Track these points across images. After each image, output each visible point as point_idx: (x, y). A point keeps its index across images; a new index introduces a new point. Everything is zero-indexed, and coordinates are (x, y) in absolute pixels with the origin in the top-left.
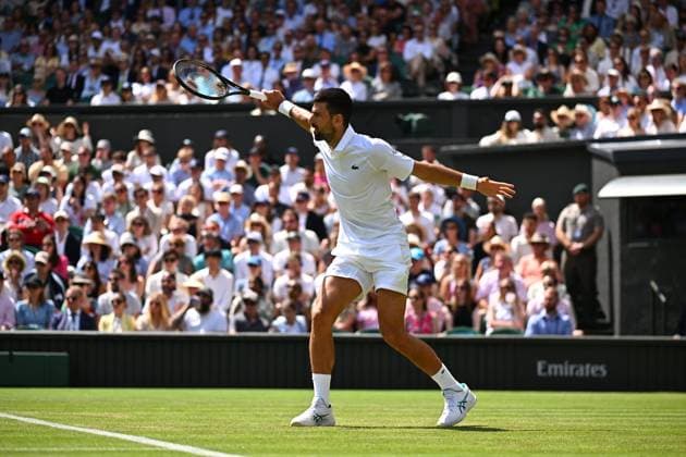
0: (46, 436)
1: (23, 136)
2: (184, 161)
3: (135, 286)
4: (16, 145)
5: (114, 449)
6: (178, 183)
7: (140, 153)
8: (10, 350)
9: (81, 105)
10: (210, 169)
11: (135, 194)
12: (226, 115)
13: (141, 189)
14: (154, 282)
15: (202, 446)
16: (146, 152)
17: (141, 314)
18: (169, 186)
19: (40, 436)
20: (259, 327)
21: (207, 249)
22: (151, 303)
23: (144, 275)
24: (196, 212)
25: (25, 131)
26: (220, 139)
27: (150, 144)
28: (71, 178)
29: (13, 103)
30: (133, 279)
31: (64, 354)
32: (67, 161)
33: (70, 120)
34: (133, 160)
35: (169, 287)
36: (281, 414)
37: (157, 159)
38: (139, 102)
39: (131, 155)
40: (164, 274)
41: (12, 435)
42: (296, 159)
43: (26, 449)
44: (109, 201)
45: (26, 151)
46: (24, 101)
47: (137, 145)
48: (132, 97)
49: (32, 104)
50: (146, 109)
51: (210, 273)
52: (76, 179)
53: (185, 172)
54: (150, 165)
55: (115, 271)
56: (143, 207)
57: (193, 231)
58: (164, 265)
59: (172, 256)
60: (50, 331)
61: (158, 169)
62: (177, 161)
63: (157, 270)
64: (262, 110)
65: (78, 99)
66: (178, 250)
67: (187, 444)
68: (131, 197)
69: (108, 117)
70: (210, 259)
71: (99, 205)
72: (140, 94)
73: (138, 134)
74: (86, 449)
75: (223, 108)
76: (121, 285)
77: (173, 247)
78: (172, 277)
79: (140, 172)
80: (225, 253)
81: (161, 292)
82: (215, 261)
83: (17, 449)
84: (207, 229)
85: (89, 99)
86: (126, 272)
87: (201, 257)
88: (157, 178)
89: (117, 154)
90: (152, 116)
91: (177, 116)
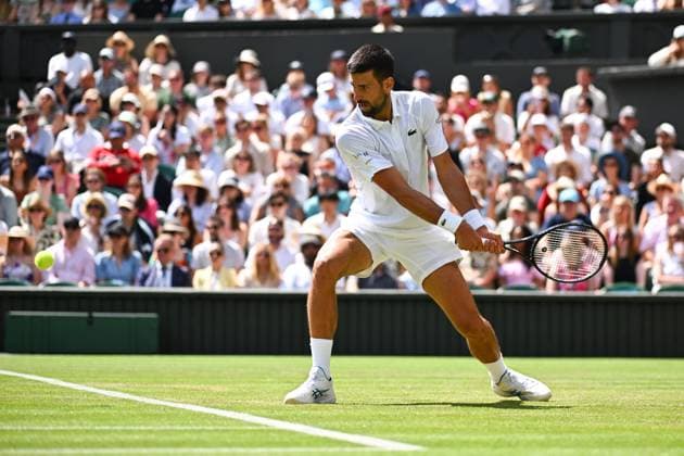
0: (131, 412)
1: (105, 58)
2: (294, 87)
3: (236, 234)
4: (96, 68)
5: (211, 428)
6: (288, 114)
7: (242, 77)
8: (90, 310)
9: (172, 20)
11: (237, 126)
12: (343, 32)
13: (244, 121)
14: (258, 232)
15: (315, 425)
16: (248, 75)
17: (243, 267)
18: (276, 116)
19: (124, 412)
21: (322, 190)
22: (259, 255)
23: (246, 221)
24: (307, 147)
25: (106, 52)
26: (335, 61)
28: (161, 105)
29: (93, 18)
30: (235, 226)
31: (153, 315)
32: (157, 87)
33: (161, 39)
34: (234, 86)
35: (276, 235)
36: (409, 386)
37: (262, 84)
38: (240, 16)
39: (232, 79)
40: (270, 220)
41: (91, 412)
42: (427, 84)
43: (107, 428)
44: (207, 134)
45: (108, 75)
46: (105, 16)
47: (239, 67)
48: (232, 12)
49: (114, 19)
50: (249, 26)
51: (326, 219)
52: (166, 108)
53: (296, 100)
54: (254, 91)
55: (213, 218)
56: (246, 142)
57: (305, 170)
58: (269, 210)
59: (280, 200)
60: (137, 289)
61: (263, 97)
62: (285, 87)
63: (261, 216)
64: (386, 26)
65: (168, 14)
66: (286, 192)
67: (298, 421)
68: (232, 130)
69: (204, 35)
70: (326, 204)
72: (242, 9)
73: (239, 54)
74: (178, 428)
75: (339, 23)
76: (221, 234)
77: (281, 189)
78: (280, 223)
79: (244, 99)
80: (343, 195)
81: (266, 242)
82: (331, 205)
83: (97, 428)
84: (321, 168)
85: (181, 13)
86: (227, 220)
87: (314, 200)
88: (262, 108)
89: (216, 79)
90: (255, 34)
91: (285, 33)
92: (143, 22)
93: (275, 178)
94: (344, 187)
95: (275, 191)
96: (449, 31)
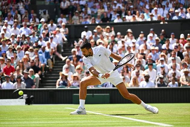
0: (102, 118)
1: (95, 32)
2: (141, 38)
3: (128, 74)
4: (93, 34)
5: (121, 121)
6: (140, 45)
7: (128, 36)
8: (93, 93)
9: (111, 22)
10: (149, 40)
11: (127, 48)
12: (153, 24)
13: (129, 47)
14: (133, 73)
15: (147, 120)
16: (130, 35)
17: (130, 82)
18: (137, 45)
19: (100, 118)
20: (164, 85)
21: (148, 63)
22: (133, 79)
24: (145, 52)
25: (95, 31)
26: (151, 31)
27: (131, 33)
28: (109, 43)
29: (92, 22)
30: (128, 72)
31: (108, 94)
32: (108, 39)
33: (108, 27)
35: (138, 74)
36: (171, 110)
37: (133, 37)
38: (128, 21)
39: (126, 36)
40: (136, 70)
41: (93, 118)
42: (174, 36)
43: (96, 122)
44: (120, 50)
45: (96, 36)
46: (95, 22)
47: (127, 33)
48: (126, 20)
49: (97, 23)
50: (130, 23)
51: (150, 70)
52: (110, 44)
53: (142, 41)
54: (132, 39)
55: (122, 70)
57: (144, 58)
58: (136, 68)
59: (139, 65)
60: (104, 88)
61: (134, 40)
62: (139, 38)
63: (134, 70)
64: (163, 22)
65: (110, 21)
66: (140, 63)
67: (143, 120)
68: (126, 49)
69: (119, 26)
70: (149, 66)
71: (117, 51)
72: (128, 19)
73: (127, 30)
74: (113, 122)
75: (152, 22)
76: (124, 74)
77: (138, 63)
78: (139, 71)
79: (129, 41)
80: (154, 64)
81: (135, 76)
82: (151, 66)
83: (94, 122)
84: (148, 57)
85: (113, 21)
87: (147, 65)
89: (122, 36)
90: (132, 25)
91: (139, 25)
92: (104, 23)
93: (137, 60)
94: (154, 62)
95: (137, 63)
96: (179, 23)
